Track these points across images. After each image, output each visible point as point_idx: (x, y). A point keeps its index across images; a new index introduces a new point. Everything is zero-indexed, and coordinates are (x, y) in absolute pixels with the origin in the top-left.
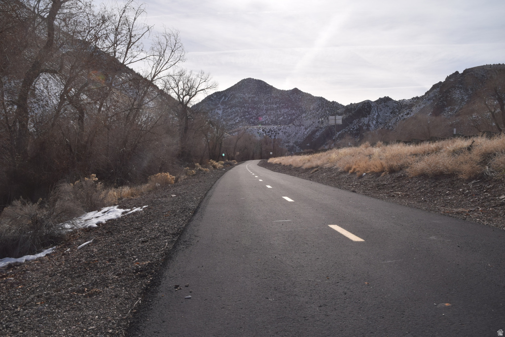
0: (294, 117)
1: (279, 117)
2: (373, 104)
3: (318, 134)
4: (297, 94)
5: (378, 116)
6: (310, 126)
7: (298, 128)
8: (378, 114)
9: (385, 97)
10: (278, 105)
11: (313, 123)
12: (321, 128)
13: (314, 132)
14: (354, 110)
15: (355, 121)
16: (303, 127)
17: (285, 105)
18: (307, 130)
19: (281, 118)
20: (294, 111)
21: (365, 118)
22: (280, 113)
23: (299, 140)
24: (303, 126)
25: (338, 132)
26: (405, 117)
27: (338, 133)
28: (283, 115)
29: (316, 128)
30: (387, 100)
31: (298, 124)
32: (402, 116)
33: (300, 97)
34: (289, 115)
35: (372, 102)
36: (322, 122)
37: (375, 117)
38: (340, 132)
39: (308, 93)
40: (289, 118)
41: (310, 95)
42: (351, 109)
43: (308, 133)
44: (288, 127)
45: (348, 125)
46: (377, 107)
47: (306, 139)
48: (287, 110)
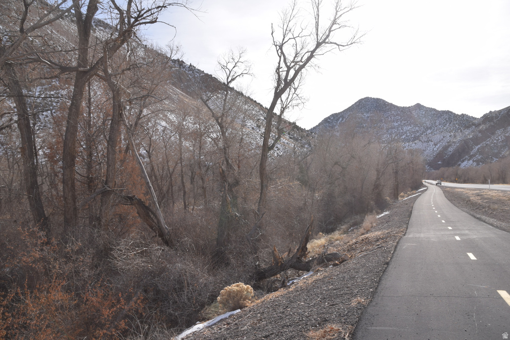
0: (418, 134)
1: (402, 136)
3: (451, 149)
4: (420, 110)
6: (440, 142)
7: (425, 144)
10: (399, 123)
11: (444, 137)
12: (454, 142)
13: (446, 148)
14: (496, 118)
15: (499, 132)
16: (431, 143)
17: (407, 122)
18: (437, 146)
19: (403, 137)
20: (417, 128)
22: (402, 131)
23: (428, 158)
24: (432, 141)
25: (477, 145)
27: (477, 147)
28: (406, 133)
29: (448, 142)
31: (426, 140)
33: (424, 113)
34: (413, 132)
36: (455, 136)
38: (479, 146)
39: (432, 108)
40: (413, 136)
41: (435, 110)
42: (492, 117)
43: (438, 149)
44: (414, 144)
45: (489, 137)
47: (436, 157)
48: (410, 127)
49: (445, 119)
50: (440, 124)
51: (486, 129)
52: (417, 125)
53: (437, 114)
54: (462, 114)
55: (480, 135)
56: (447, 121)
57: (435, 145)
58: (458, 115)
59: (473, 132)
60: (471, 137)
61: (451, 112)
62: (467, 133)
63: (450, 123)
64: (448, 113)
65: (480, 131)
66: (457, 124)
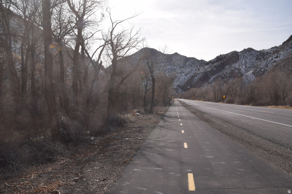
1: (166, 71)
2: (239, 53)
3: (196, 78)
4: (177, 56)
5: (246, 62)
6: (189, 73)
8: (245, 61)
9: (248, 48)
10: (164, 64)
11: (191, 70)
12: (198, 74)
13: (193, 77)
14: (225, 58)
15: (227, 67)
16: (183, 74)
17: (169, 63)
18: (187, 76)
20: (175, 67)
21: (236, 64)
22: (166, 69)
23: (181, 84)
24: (184, 73)
26: (275, 59)
27: (213, 77)
28: (168, 70)
29: (194, 74)
30: (250, 50)
31: (180, 72)
32: (272, 59)
33: (179, 58)
34: (172, 69)
35: (238, 52)
36: (199, 70)
37: (243, 63)
38: (214, 76)
39: (184, 56)
41: (186, 57)
43: (187, 78)
45: (221, 71)
46: (244, 56)
47: (187, 83)
48: (171, 67)
49: (192, 62)
50: (188, 65)
51: (219, 65)
52: (175, 65)
53: (187, 59)
54: (202, 60)
55: (215, 69)
56: (193, 63)
57: (186, 75)
58: (199, 60)
59: (210, 67)
60: (209, 70)
61: (195, 59)
62: (206, 68)
63: (195, 65)
64: (194, 59)
65: (215, 67)
66: (198, 65)
